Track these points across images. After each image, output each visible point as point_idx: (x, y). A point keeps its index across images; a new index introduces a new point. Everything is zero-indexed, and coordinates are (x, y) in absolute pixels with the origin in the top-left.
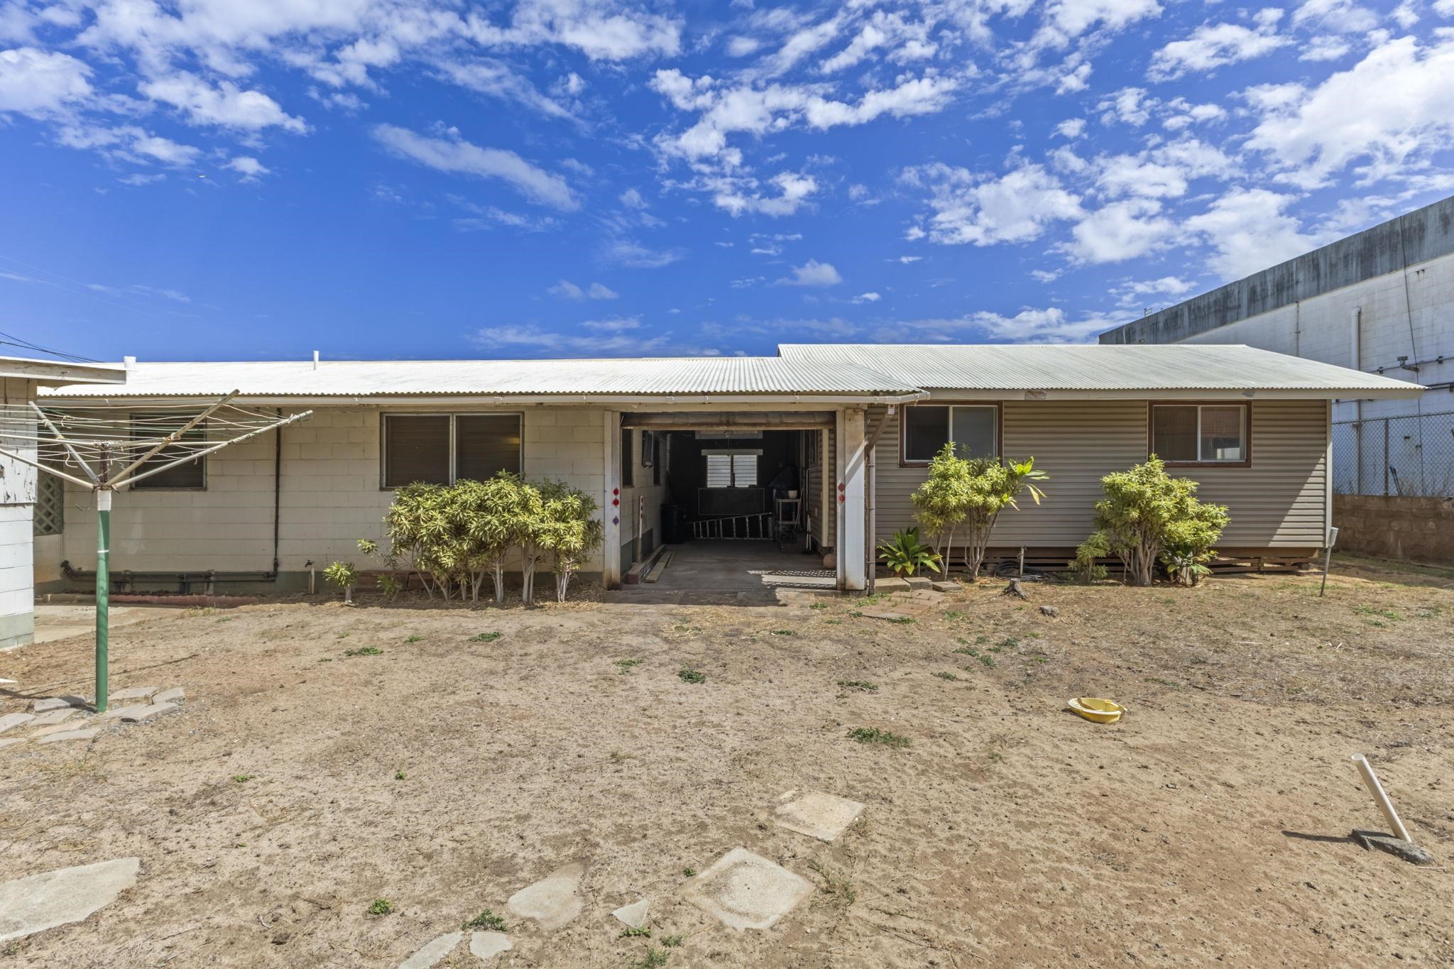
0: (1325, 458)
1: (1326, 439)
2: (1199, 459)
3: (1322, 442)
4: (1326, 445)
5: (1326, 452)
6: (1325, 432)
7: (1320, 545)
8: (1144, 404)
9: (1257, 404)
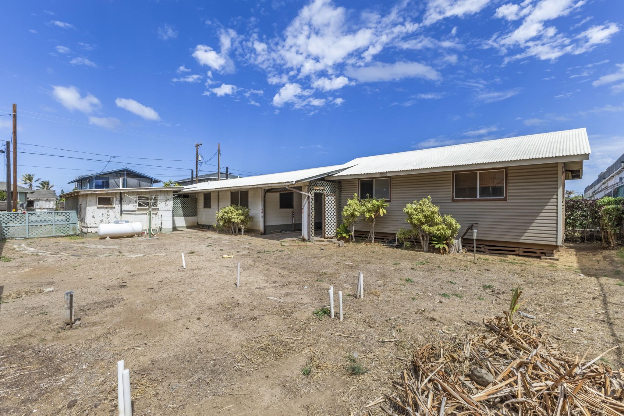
0: (557, 195)
1: (557, 184)
2: (478, 197)
3: (555, 186)
4: (557, 188)
5: (557, 192)
6: (557, 181)
7: (554, 243)
8: (449, 173)
9: (510, 168)
